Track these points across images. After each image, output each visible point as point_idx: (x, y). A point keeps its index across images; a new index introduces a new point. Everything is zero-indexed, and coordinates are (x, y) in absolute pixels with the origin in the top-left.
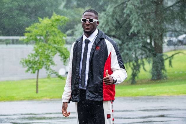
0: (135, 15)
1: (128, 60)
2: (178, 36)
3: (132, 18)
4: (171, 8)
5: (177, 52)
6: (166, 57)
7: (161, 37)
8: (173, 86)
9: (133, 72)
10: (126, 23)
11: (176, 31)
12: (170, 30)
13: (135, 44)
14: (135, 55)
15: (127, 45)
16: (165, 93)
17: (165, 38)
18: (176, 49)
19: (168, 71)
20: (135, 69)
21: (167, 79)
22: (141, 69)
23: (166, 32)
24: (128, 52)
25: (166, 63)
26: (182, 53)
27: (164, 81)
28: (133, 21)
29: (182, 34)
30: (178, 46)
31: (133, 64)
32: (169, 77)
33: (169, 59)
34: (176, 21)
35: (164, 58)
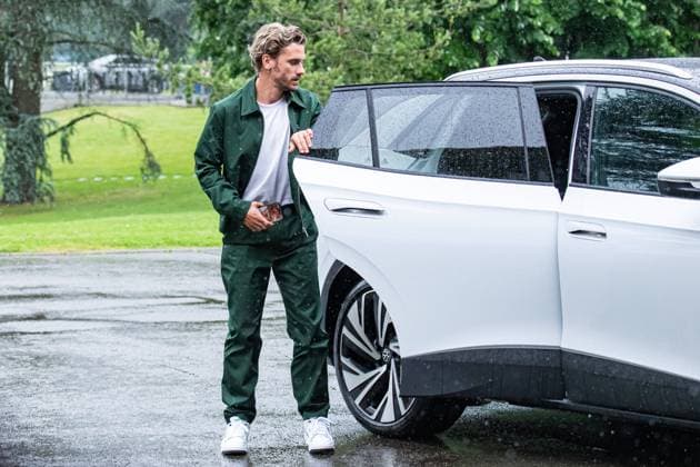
2: (93, 58)
5: (86, 112)
6: (53, 129)
7: (36, 58)
8: (76, 222)
11: (84, 42)
12: (66, 37)
16: (54, 242)
17: (45, 64)
18: (84, 102)
19: (55, 176)
21: (52, 199)
23: (51, 44)
25: (52, 147)
26: (105, 115)
27: (42, 206)
29: (105, 54)
30: (90, 91)
32: (57, 194)
33: (60, 134)
34: (86, 11)
35: (46, 131)
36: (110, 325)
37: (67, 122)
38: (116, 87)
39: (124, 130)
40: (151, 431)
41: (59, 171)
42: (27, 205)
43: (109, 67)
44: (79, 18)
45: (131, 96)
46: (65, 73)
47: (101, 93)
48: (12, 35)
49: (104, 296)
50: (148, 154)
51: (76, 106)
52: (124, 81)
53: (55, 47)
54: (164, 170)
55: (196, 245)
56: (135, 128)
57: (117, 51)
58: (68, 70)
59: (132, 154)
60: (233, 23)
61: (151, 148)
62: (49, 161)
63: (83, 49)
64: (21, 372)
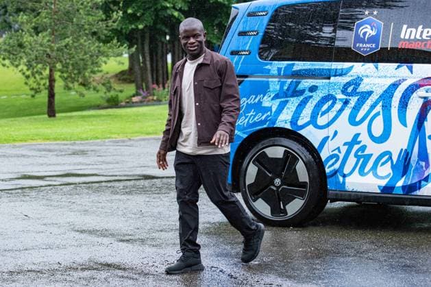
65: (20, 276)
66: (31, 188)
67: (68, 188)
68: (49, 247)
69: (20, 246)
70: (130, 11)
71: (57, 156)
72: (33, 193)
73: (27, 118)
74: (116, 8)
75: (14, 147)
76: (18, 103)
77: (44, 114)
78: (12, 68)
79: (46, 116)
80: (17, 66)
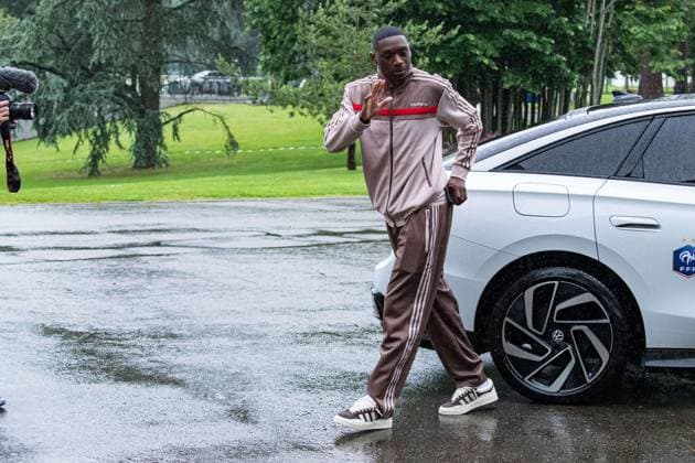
0: (101, 24)
1: (83, 125)
2: (194, 72)
3: (94, 30)
4: (179, 11)
5: (190, 108)
6: (167, 119)
7: (157, 72)
8: (182, 181)
9: (94, 149)
10: (79, 41)
11: (188, 62)
12: (177, 58)
13: (98, 88)
14: (99, 112)
15: (81, 90)
16: (166, 194)
17: (164, 76)
18: (189, 101)
19: (169, 150)
20: (98, 143)
21: (167, 166)
22: (112, 145)
23: (168, 63)
24: (83, 105)
25: (167, 131)
26: (202, 110)
27: (159, 170)
28: (97, 38)
29: (200, 70)
30: (193, 94)
31: (95, 133)
32: (170, 163)
33: (172, 123)
34: (190, 41)
35: (163, 121)
36: (200, 250)
37: (177, 115)
38: (211, 92)
39: (215, 120)
40: (225, 321)
41: (173, 146)
42: (151, 170)
43: (205, 78)
44: (185, 45)
45: (219, 97)
46: (176, 83)
47: (199, 96)
48: (141, 57)
49: (198, 230)
50: (231, 136)
51: (184, 104)
52: (216, 88)
53: (170, 65)
54: (241, 146)
55: (260, 196)
56: (222, 119)
57: (210, 67)
58: (178, 80)
59: (220, 137)
60: (287, 49)
61: (232, 132)
62: (165, 140)
63: (188, 67)
64: (141, 281)
65: (314, 338)
66: (328, 245)
67: (368, 245)
68: (346, 308)
69: (315, 306)
70: (438, 60)
71: (356, 211)
72: (331, 251)
73: (325, 170)
74: (422, 54)
75: (312, 201)
76: (316, 155)
77: (342, 166)
78: (310, 117)
79: (346, 169)
80: (315, 115)
